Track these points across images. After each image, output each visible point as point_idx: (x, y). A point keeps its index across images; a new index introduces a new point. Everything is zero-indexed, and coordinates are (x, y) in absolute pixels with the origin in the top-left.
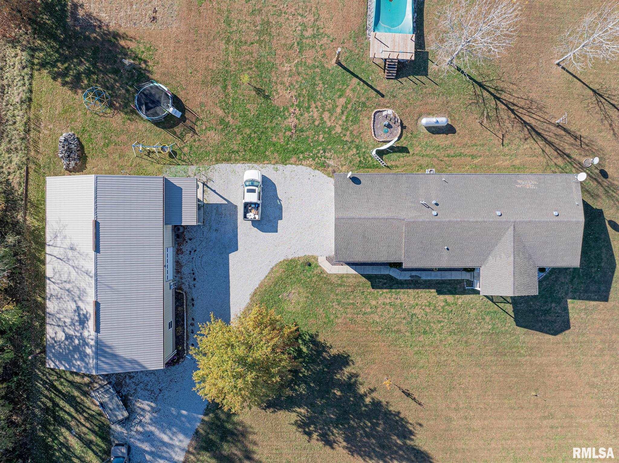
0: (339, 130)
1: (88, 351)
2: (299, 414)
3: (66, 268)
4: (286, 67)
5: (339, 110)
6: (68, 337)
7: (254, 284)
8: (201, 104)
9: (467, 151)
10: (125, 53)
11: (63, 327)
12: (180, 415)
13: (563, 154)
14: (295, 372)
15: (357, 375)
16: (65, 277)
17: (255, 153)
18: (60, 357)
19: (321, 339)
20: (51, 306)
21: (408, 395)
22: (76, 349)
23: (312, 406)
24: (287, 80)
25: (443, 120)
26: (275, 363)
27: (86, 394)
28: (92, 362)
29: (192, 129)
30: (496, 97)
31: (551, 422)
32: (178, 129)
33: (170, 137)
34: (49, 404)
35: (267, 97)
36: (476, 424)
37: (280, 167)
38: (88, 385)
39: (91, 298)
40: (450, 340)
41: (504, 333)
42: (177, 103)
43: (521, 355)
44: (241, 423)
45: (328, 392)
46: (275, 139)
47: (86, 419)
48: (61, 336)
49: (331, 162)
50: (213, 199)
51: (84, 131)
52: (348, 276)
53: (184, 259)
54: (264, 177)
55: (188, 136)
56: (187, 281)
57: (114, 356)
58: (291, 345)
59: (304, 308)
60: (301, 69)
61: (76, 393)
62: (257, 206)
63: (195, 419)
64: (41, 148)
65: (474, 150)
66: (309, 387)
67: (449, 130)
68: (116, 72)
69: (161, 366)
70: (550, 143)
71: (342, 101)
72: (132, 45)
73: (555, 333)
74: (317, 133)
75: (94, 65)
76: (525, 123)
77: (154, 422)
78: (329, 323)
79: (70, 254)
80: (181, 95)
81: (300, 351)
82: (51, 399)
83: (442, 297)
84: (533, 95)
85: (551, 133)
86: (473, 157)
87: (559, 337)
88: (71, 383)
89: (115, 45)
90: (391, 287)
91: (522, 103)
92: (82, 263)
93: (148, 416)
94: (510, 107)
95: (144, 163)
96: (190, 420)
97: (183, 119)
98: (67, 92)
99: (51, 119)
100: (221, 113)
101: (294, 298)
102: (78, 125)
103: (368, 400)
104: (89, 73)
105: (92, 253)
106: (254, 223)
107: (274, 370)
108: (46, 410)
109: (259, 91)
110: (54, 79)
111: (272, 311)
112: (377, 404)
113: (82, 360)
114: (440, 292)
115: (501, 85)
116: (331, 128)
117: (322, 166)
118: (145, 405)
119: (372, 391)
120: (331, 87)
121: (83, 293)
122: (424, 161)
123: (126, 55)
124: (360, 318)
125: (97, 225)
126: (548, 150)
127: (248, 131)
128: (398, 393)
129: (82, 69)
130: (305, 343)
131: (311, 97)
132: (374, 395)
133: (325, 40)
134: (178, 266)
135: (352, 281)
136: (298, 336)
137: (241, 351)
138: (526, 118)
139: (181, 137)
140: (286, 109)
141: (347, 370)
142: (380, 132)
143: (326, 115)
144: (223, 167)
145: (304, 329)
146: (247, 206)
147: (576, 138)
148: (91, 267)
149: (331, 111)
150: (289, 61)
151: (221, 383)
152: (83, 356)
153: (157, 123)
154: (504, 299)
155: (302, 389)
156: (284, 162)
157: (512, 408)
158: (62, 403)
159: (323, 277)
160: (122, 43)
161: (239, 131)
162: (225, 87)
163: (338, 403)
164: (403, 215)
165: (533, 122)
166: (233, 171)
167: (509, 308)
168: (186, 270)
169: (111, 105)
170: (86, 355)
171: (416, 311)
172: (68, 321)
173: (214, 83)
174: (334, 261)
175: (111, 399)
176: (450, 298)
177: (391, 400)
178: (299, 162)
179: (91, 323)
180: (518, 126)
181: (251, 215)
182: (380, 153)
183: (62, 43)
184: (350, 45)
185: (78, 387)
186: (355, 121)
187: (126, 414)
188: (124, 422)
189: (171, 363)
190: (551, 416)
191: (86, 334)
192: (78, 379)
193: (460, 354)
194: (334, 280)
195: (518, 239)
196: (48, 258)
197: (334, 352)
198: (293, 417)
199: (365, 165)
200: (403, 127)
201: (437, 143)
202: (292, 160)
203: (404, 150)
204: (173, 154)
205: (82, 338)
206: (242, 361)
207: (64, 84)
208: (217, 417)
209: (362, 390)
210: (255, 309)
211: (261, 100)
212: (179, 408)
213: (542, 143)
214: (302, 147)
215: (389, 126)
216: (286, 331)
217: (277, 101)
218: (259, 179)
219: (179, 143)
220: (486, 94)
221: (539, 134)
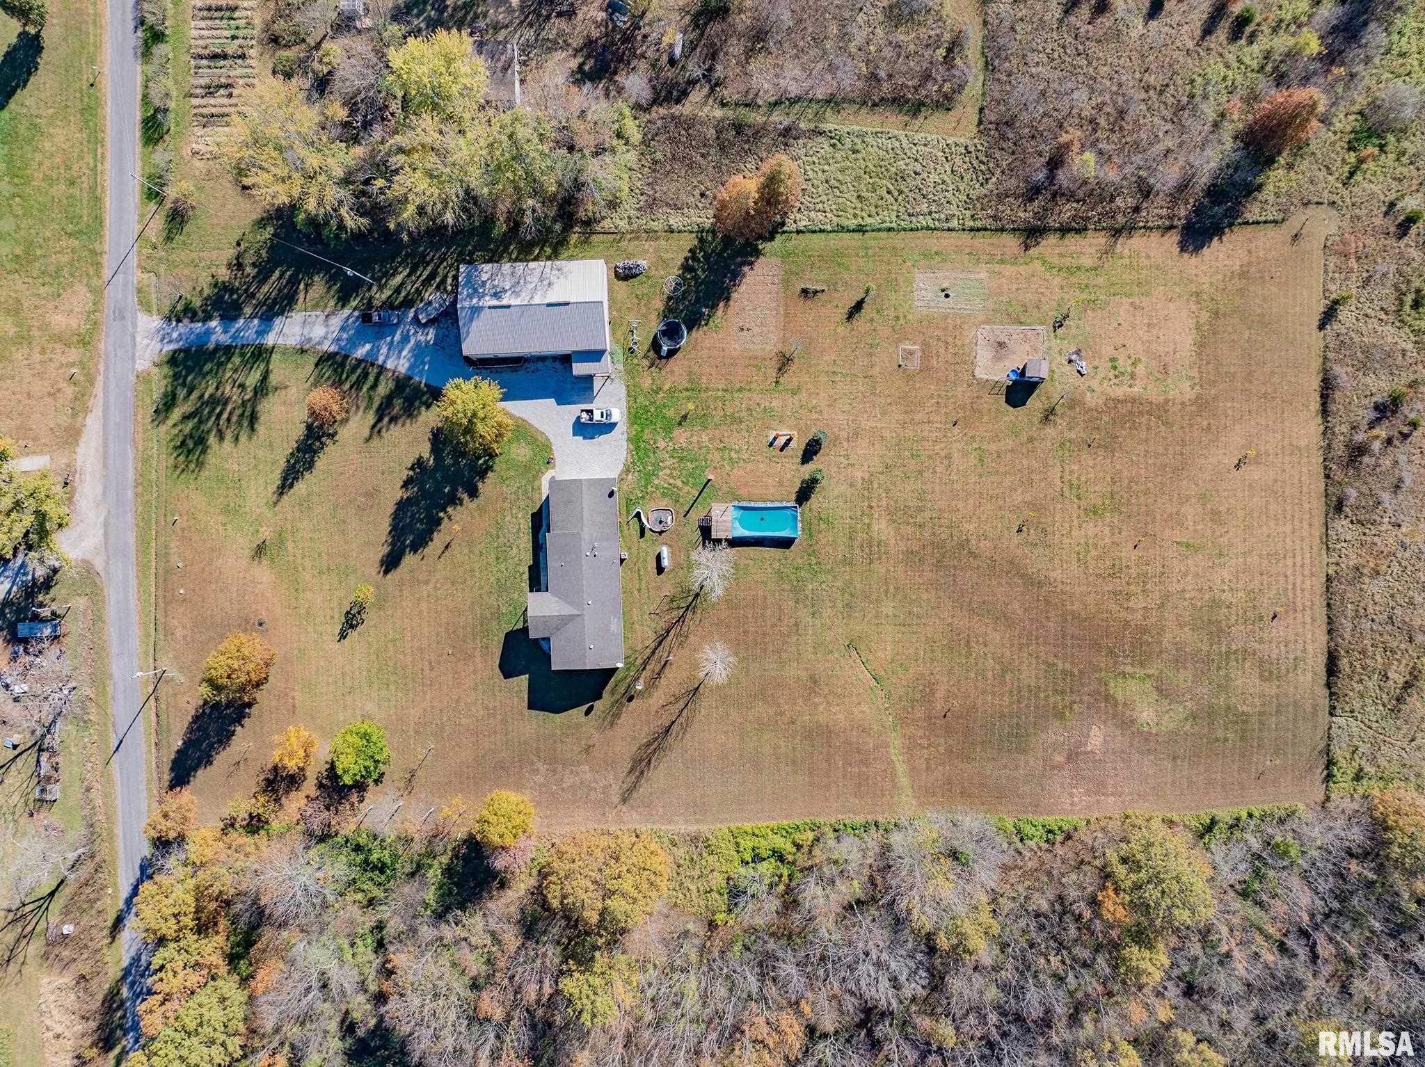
0: (656, 482)
1: (475, 301)
2: (428, 460)
3: (535, 280)
4: (705, 438)
5: (672, 481)
6: (484, 283)
7: (532, 421)
8: (672, 372)
9: (643, 585)
10: (714, 307)
11: (491, 278)
12: (424, 363)
13: (645, 664)
14: (463, 454)
15: (461, 504)
16: (528, 278)
17: (635, 417)
18: (469, 276)
19: (490, 474)
20: (506, 267)
21: (447, 547)
22: (476, 290)
23: (435, 469)
24: (695, 439)
25: (665, 562)
26: (472, 437)
27: (438, 288)
28: (466, 304)
29: (652, 365)
30: (688, 607)
31: (426, 668)
32: (652, 354)
33: (646, 348)
34: (428, 258)
35: (680, 424)
36: (424, 606)
37: (625, 436)
38: (445, 289)
39: (513, 302)
40: (493, 579)
41: (499, 624)
42: (672, 353)
43: (482, 638)
44: (419, 413)
45: (447, 483)
46: (646, 431)
47: (417, 289)
48: (485, 277)
49: (630, 477)
50: (597, 384)
51: (648, 277)
52: (540, 494)
53: (549, 363)
54: (615, 424)
55: (646, 363)
56: (532, 367)
57: (471, 320)
58: (485, 450)
59: (513, 459)
60: (704, 450)
61: (438, 280)
62: (591, 419)
63: (421, 376)
64: (632, 243)
65: (644, 590)
66: (450, 466)
67: (660, 570)
68: (698, 300)
69: (464, 353)
70: (653, 653)
71: (679, 484)
72: (720, 313)
73: (501, 667)
74: (653, 465)
75: (703, 282)
76: (668, 632)
77: (418, 344)
78: (503, 480)
79: (546, 283)
80: (679, 355)
81: (479, 458)
82: (432, 260)
83: (526, 569)
84: (691, 637)
85: (662, 652)
86: (639, 590)
87: (498, 670)
88: (446, 277)
89: (719, 299)
90: (533, 528)
91: (685, 629)
92: (539, 293)
93: (422, 338)
94: (681, 619)
95: (624, 327)
96: (421, 373)
97: (661, 358)
98: (680, 261)
99: (657, 250)
100: (666, 387)
101: (522, 451)
102: (653, 272)
103: (441, 514)
104: (696, 278)
105: (546, 301)
106: (579, 418)
107: (468, 438)
108: (423, 256)
109: (685, 417)
110: (690, 251)
111: (510, 434)
112: (439, 522)
113: (468, 295)
114: (530, 567)
115: (699, 611)
116: (657, 476)
117: (627, 470)
118: (431, 335)
119: (449, 518)
120: (691, 475)
121: (516, 294)
122: (634, 550)
123: (712, 308)
124: (507, 505)
125: (567, 304)
126: (649, 651)
127: (652, 410)
128: (448, 539)
129: (699, 272)
130: (486, 462)
131: (681, 459)
132: (446, 519)
133: (728, 468)
134: (542, 359)
135: (536, 497)
136: (492, 456)
137: (481, 414)
138: (672, 632)
139: (646, 357)
140: (671, 439)
141: (465, 497)
142: (656, 514)
143: (668, 472)
144: (624, 391)
145: (497, 460)
146: (590, 412)
147: (659, 674)
148: (537, 300)
149: (671, 475)
150: (710, 440)
151: (459, 402)
152: (470, 296)
153: (655, 336)
154: (525, 621)
155: (449, 461)
156: (629, 440)
157: (437, 635)
158: (429, 268)
159: (539, 474)
160: (722, 304)
161: (652, 403)
162: (687, 390)
163: (439, 490)
164: (586, 530)
165: (670, 638)
166: (620, 400)
167: (520, 626)
168: (540, 365)
169: (670, 298)
170: (471, 299)
171: (515, 550)
172: (496, 283)
173: (690, 381)
174: (553, 482)
175: (435, 309)
176: (526, 576)
177: (441, 534)
178: (629, 451)
179: (495, 302)
180: (665, 626)
181: (584, 415)
182: (638, 515)
183: (719, 255)
184: (725, 488)
185: (443, 281)
186: (664, 494)
187: (424, 321)
188: (416, 320)
189: (468, 360)
190: (432, 669)
191: (487, 298)
192: (449, 281)
193: (481, 588)
194: (537, 483)
195: (572, 618)
196: (542, 264)
197: (480, 485)
198: (426, 455)
199: (629, 503)
200: (661, 533)
201: (649, 560)
202: (631, 447)
203: (642, 534)
204: (631, 351)
205: (484, 295)
206: (474, 415)
207: (686, 259)
208: (424, 394)
209: (449, 509)
210: (510, 422)
211: (678, 419)
212: (430, 363)
213: (653, 646)
214: (641, 454)
215: (661, 522)
216: (495, 446)
217: (677, 432)
218: (613, 420)
219: (642, 354)
220: (690, 599)
221: (660, 643)
